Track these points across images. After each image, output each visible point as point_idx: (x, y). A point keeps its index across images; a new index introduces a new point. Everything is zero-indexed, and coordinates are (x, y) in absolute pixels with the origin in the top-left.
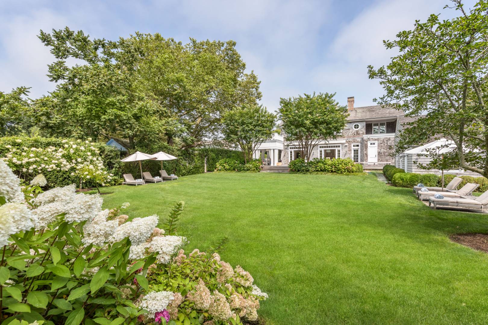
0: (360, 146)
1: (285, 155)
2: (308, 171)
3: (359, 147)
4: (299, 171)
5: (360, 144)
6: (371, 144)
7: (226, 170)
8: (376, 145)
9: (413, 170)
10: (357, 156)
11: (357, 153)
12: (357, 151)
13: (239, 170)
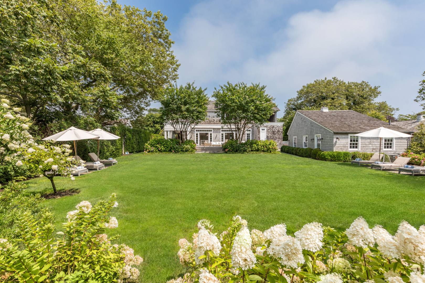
2: (245, 151)
3: (251, 132)
4: (237, 151)
6: (262, 130)
7: (160, 151)
8: (265, 131)
9: (334, 149)
13: (176, 152)
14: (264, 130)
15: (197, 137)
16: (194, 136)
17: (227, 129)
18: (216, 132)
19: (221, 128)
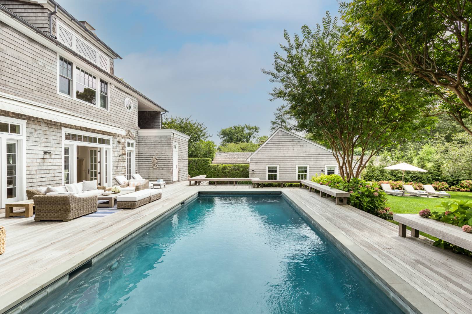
0: (134, 145)
3: (134, 149)
5: (135, 143)
8: (177, 149)
10: (130, 166)
11: (130, 160)
12: (130, 155)
14: (175, 147)
17: (82, 130)
18: (45, 140)
19: (64, 127)
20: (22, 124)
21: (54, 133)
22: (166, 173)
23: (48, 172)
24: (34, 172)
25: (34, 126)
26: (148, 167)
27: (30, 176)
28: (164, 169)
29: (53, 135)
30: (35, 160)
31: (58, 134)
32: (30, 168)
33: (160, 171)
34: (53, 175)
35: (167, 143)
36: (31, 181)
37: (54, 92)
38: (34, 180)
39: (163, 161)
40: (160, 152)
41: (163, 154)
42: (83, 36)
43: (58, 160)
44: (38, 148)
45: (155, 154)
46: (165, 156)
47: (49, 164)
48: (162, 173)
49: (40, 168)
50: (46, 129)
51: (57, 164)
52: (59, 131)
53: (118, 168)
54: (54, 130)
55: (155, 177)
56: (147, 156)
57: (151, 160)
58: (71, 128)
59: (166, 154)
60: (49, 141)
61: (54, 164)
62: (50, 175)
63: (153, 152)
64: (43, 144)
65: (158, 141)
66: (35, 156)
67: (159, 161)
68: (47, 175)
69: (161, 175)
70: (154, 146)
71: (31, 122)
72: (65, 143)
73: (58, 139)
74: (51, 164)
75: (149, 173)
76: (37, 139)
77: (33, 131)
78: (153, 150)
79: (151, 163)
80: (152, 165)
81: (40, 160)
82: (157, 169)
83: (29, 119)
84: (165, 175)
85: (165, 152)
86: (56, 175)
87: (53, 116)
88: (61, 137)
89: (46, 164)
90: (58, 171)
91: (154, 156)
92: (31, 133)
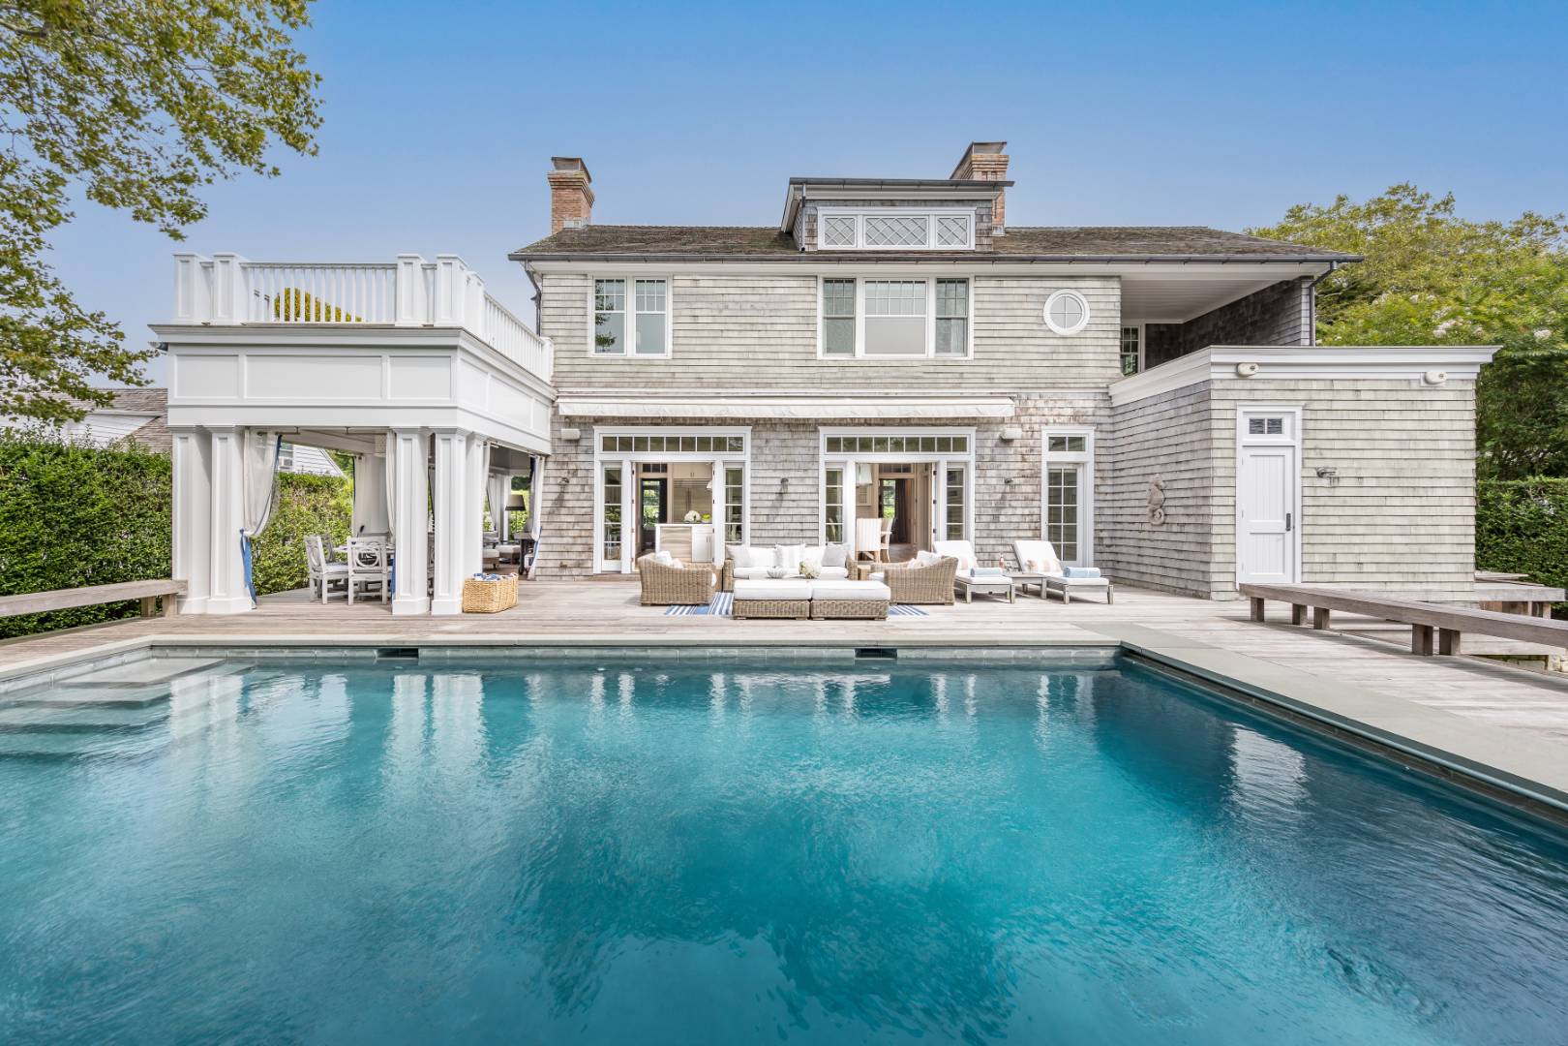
0: (1090, 443)
1: (560, 501)
3: (1087, 456)
5: (1090, 435)
6: (1257, 426)
8: (1292, 434)
10: (1071, 515)
11: (1071, 496)
12: (1071, 478)
14: (1275, 426)
15: (613, 496)
16: (587, 486)
17: (870, 425)
18: (783, 458)
19: (825, 425)
20: (745, 432)
21: (803, 442)
22: (1193, 547)
23: (789, 519)
24: (764, 519)
25: (764, 435)
26: (1137, 519)
27: (756, 526)
28: (1187, 529)
29: (800, 446)
30: (764, 497)
31: (812, 443)
32: (757, 511)
33: (1173, 537)
34: (799, 526)
35: (1195, 418)
36: (758, 533)
37: (813, 357)
38: (764, 534)
39: (1182, 494)
40: (1173, 459)
41: (1183, 467)
42: (883, 202)
43: (810, 497)
44: (770, 473)
45: (1157, 469)
46: (1188, 475)
47: (791, 504)
48: (1179, 547)
49: (774, 512)
50: (787, 435)
51: (806, 504)
52: (813, 436)
53: (1002, 519)
54: (803, 436)
55: (1157, 562)
56: (1135, 480)
57: (1144, 492)
58: (840, 425)
59: (1192, 465)
60: (789, 458)
61: (801, 504)
62: (792, 526)
63: (1152, 461)
64: (780, 466)
65: (1167, 415)
66: (767, 490)
67: (1168, 494)
68: (786, 526)
69: (1176, 555)
70: (1154, 435)
71: (760, 428)
72: (826, 458)
73: (811, 452)
74: (795, 504)
75: (1142, 544)
76: (770, 458)
77: (763, 443)
78: (1151, 452)
79: (1146, 503)
80: (1147, 510)
81: (774, 497)
82: (1164, 528)
83: (756, 423)
84: (1191, 557)
85: (1189, 456)
86: (805, 526)
87: (783, 409)
88: (817, 448)
89: (785, 504)
90: (809, 519)
91: (1151, 479)
92: (760, 447)
